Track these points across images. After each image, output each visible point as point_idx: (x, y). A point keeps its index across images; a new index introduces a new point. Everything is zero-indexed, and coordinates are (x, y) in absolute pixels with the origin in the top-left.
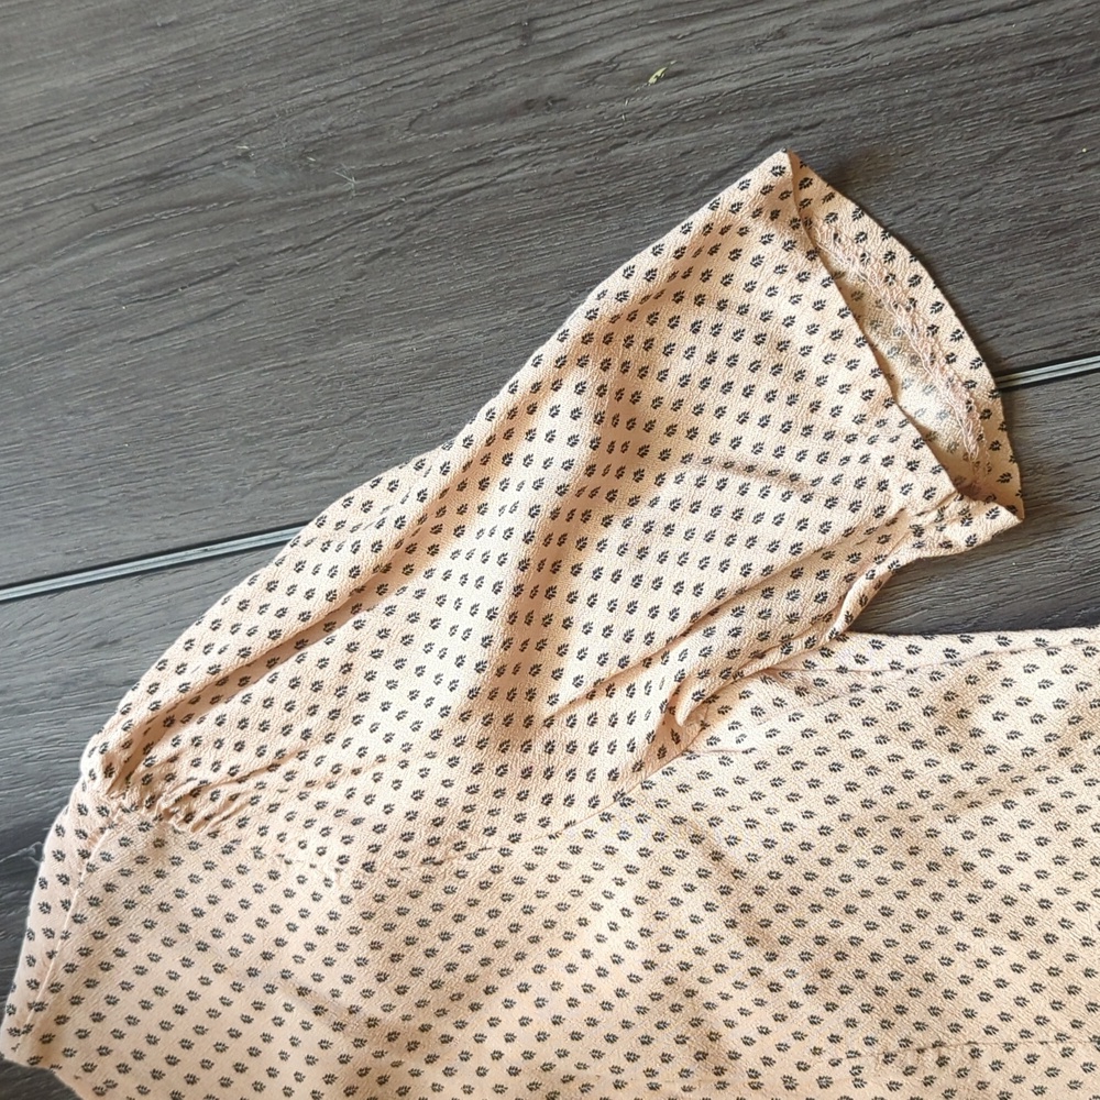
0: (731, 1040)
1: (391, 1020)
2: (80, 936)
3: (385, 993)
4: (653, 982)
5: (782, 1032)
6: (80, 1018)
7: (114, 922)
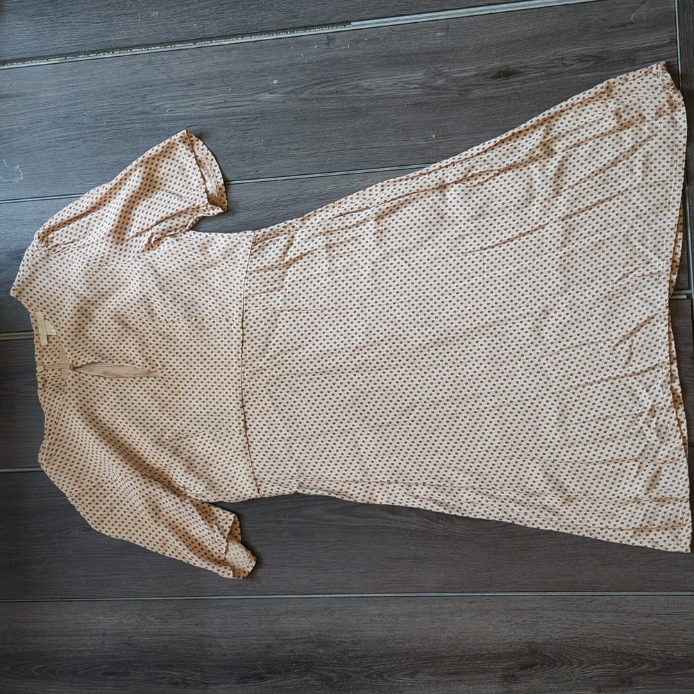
0: (156, 311)
1: (89, 298)
2: (29, 272)
3: (88, 292)
4: (140, 296)
5: (165, 310)
6: (27, 290)
7: (37, 271)
